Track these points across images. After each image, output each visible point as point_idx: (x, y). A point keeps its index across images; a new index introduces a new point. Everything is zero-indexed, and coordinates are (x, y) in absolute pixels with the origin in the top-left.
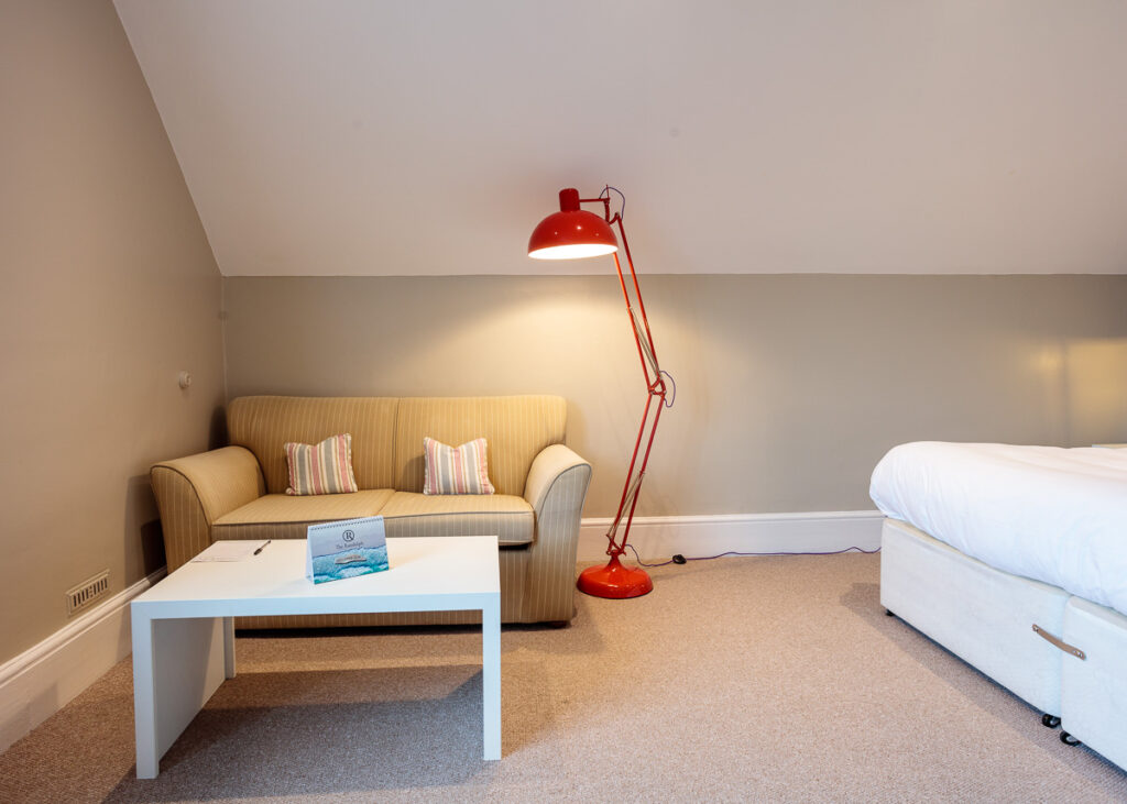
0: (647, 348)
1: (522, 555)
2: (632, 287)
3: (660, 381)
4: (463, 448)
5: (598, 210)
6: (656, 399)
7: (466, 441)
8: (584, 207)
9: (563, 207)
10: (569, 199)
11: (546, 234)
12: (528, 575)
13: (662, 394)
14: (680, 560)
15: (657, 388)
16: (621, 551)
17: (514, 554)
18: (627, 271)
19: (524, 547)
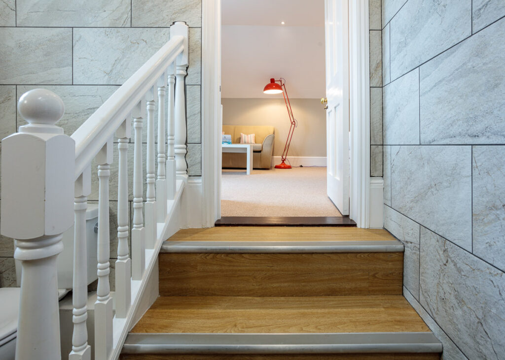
0: (291, 114)
1: (259, 153)
2: (287, 101)
3: (294, 121)
4: (249, 135)
5: (279, 83)
6: (293, 126)
7: (250, 134)
8: (276, 82)
9: (271, 82)
10: (272, 81)
11: (267, 88)
12: (261, 157)
13: (295, 124)
14: (301, 166)
15: (293, 123)
16: (285, 160)
17: (256, 153)
18: (286, 98)
19: (260, 152)
